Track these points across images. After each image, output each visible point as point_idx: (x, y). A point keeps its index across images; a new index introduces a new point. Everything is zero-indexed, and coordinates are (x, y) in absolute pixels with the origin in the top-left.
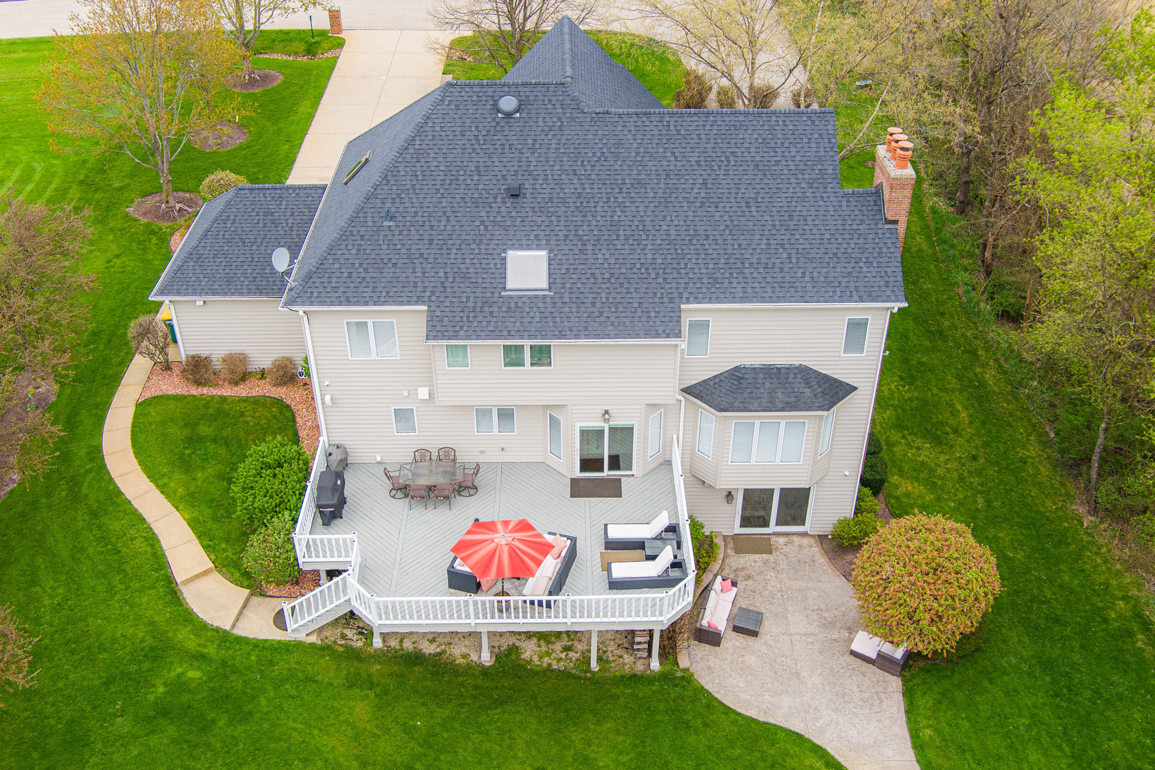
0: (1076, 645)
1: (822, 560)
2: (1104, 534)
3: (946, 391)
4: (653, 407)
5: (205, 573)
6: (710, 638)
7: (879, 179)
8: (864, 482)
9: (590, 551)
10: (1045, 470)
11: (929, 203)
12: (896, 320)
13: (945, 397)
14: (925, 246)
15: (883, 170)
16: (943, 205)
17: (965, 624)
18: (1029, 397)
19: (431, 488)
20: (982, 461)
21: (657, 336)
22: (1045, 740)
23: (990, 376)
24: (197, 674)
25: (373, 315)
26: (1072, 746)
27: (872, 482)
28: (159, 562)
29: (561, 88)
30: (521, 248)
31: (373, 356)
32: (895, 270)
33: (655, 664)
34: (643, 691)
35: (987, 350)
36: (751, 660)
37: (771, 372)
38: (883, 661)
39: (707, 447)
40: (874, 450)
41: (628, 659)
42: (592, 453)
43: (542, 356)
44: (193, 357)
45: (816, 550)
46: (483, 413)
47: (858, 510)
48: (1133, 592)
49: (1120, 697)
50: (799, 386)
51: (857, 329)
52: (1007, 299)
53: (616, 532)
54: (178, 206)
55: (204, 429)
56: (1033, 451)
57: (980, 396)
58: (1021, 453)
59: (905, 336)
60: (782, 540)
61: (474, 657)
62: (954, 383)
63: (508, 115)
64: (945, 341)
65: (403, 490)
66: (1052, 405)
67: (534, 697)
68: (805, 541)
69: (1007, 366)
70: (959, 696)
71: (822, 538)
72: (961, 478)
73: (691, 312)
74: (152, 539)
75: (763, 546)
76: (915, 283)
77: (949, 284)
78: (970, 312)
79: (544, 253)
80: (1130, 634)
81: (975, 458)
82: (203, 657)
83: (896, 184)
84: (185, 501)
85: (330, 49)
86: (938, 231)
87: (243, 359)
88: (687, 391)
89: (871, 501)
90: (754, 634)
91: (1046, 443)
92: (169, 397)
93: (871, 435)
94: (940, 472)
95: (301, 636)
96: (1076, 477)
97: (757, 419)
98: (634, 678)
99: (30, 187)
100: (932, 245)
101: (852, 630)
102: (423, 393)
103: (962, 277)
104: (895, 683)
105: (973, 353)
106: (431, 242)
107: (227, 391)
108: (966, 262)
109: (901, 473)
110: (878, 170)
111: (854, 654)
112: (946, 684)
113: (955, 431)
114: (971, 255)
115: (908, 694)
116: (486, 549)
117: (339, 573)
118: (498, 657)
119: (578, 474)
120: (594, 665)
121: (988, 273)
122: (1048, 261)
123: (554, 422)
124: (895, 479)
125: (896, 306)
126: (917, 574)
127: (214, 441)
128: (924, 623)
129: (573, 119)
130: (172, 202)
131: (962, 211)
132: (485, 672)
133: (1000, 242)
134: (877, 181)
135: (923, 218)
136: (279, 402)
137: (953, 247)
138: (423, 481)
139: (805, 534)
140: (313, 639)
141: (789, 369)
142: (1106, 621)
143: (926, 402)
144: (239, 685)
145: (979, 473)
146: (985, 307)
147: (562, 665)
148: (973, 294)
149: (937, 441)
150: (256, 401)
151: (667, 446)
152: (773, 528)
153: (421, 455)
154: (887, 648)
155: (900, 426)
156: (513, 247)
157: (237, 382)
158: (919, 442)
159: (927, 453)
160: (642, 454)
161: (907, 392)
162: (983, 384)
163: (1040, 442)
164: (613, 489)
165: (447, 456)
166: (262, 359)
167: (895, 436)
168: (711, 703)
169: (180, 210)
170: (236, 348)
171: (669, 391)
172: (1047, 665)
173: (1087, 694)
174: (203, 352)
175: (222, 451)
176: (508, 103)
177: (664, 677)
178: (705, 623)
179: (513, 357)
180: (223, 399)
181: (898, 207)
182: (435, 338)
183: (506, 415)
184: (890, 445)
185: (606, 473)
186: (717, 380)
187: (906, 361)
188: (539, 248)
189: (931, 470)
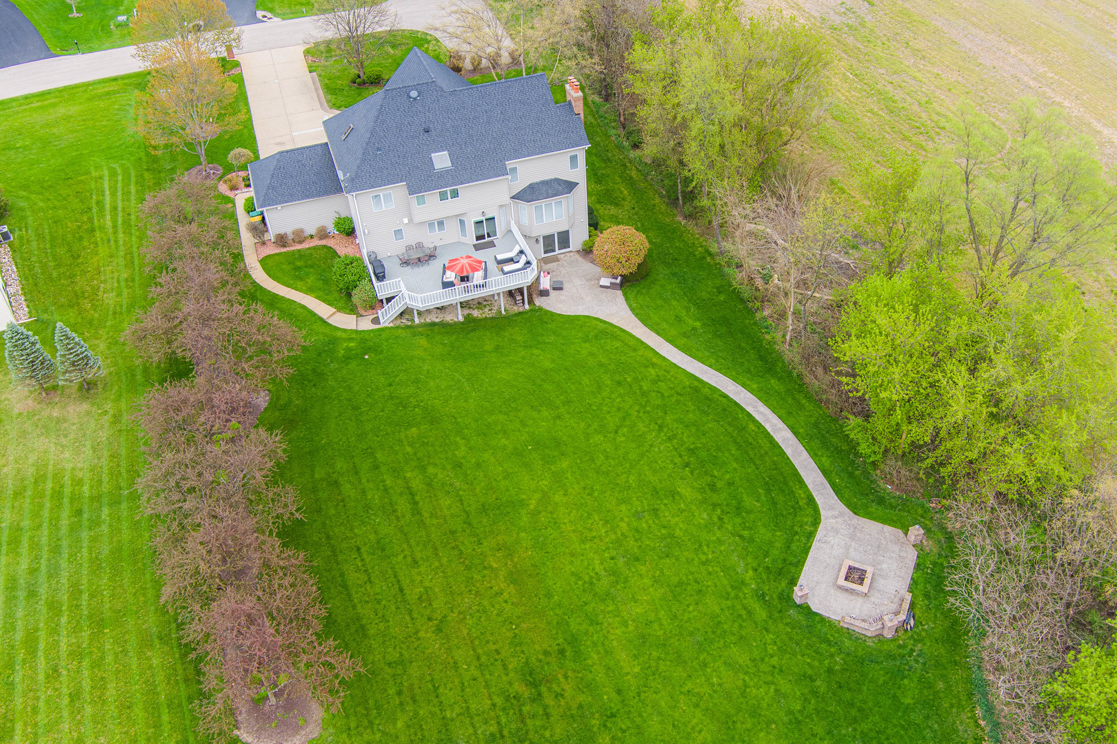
0: (685, 266)
1: (580, 259)
2: (690, 225)
3: (616, 184)
4: (501, 206)
5: (334, 313)
6: (544, 293)
7: (569, 98)
8: (590, 225)
9: (492, 266)
10: (663, 207)
11: (590, 99)
12: (588, 152)
13: (616, 186)
14: (592, 120)
15: (570, 94)
16: (597, 99)
17: (639, 260)
18: (652, 179)
19: (419, 259)
20: (637, 209)
21: (499, 176)
22: (678, 297)
23: (634, 174)
24: (354, 344)
25: (382, 191)
26: (687, 297)
27: (594, 224)
28: (313, 314)
29: (433, 84)
30: (436, 152)
31: (384, 209)
32: (583, 132)
33: (527, 306)
34: (526, 316)
35: (630, 163)
36: (563, 298)
37: (544, 183)
38: (613, 286)
39: (525, 221)
40: (591, 212)
41: (515, 308)
42: (480, 233)
43: (455, 194)
44: (279, 234)
45: (577, 256)
46: (431, 225)
47: (590, 236)
48: (704, 244)
49: (703, 279)
50: (556, 186)
51: (574, 159)
52: (634, 138)
53: (500, 257)
54: (212, 172)
55: (298, 264)
56: (657, 200)
57: (631, 182)
58: (652, 202)
59: (593, 164)
60: (562, 256)
61: (456, 320)
62: (619, 180)
63: (415, 99)
64: (611, 162)
65: (406, 263)
66: (662, 181)
67: (484, 326)
68: (572, 254)
69: (640, 168)
70: (644, 291)
71: (578, 252)
72: (630, 217)
73: (510, 164)
74: (304, 307)
75: (555, 259)
76: (592, 139)
77: (608, 136)
78: (620, 147)
79: (446, 152)
80: (704, 258)
81: (633, 208)
82: (352, 339)
83: (577, 99)
84: (309, 291)
85: (232, 69)
86: (597, 112)
87: (302, 231)
88: (512, 198)
89: (594, 232)
90: (561, 289)
91: (662, 197)
92: (273, 255)
93: (589, 206)
94: (620, 216)
95: (387, 325)
96: (676, 207)
97: (543, 203)
98: (520, 313)
99: (120, 178)
100: (596, 120)
101: (599, 279)
102: (406, 221)
103: (613, 132)
104: (619, 293)
105: (624, 165)
106: (399, 156)
107: (299, 247)
108: (614, 124)
109: (604, 220)
110: (567, 95)
111: (601, 286)
112: (638, 289)
113: (623, 199)
114: (615, 121)
115: (625, 295)
116: (460, 266)
117: (393, 298)
118: (465, 318)
119: (476, 242)
120: (503, 312)
121: (624, 128)
122: (641, 118)
123: (462, 222)
124: (602, 223)
125: (587, 147)
126: (617, 246)
127: (306, 267)
128: (624, 262)
129: (442, 96)
130: (208, 170)
131: (606, 100)
132: (462, 323)
133: (626, 113)
134: (568, 99)
135: (589, 107)
136: (325, 246)
137: (605, 118)
138: (415, 256)
139: (571, 251)
140: (391, 325)
141: (551, 180)
142: (695, 255)
143: (608, 190)
144: (371, 344)
145: (636, 214)
146: (626, 144)
147: (491, 316)
148: (619, 139)
149: (617, 205)
150: (315, 248)
151: (509, 224)
152: (557, 252)
153: (409, 248)
154: (613, 281)
155: (599, 202)
156: (433, 152)
157: (301, 242)
158: (609, 207)
159: (613, 211)
160: (500, 227)
161: (599, 187)
162: (631, 178)
163: (660, 197)
164: (492, 245)
165: (419, 246)
166: (311, 229)
167: (598, 206)
168: (552, 314)
169: (214, 173)
170: (297, 227)
171: (506, 199)
172: (674, 274)
173: (691, 280)
174: (282, 232)
175: (312, 270)
176: (414, 94)
177: (531, 310)
178: (542, 288)
179: (443, 197)
180: (299, 250)
181: (579, 108)
182: (413, 194)
183: (441, 223)
184: (597, 211)
185: (487, 239)
186: (524, 191)
187: (596, 174)
188: (443, 151)
189: (617, 217)
